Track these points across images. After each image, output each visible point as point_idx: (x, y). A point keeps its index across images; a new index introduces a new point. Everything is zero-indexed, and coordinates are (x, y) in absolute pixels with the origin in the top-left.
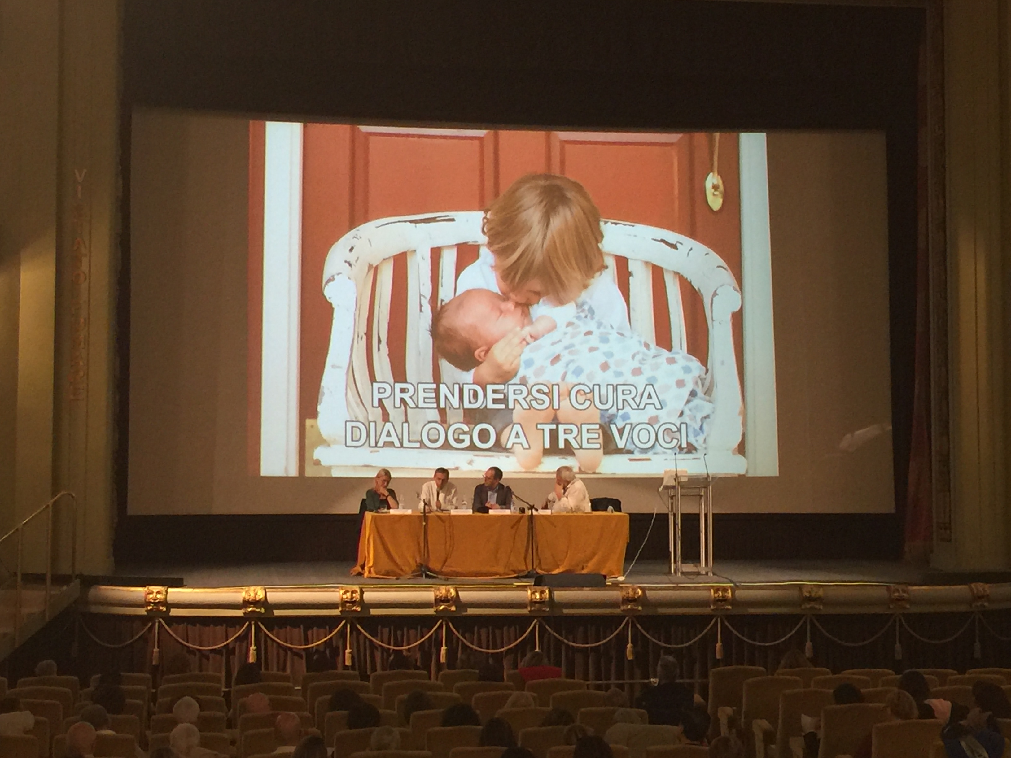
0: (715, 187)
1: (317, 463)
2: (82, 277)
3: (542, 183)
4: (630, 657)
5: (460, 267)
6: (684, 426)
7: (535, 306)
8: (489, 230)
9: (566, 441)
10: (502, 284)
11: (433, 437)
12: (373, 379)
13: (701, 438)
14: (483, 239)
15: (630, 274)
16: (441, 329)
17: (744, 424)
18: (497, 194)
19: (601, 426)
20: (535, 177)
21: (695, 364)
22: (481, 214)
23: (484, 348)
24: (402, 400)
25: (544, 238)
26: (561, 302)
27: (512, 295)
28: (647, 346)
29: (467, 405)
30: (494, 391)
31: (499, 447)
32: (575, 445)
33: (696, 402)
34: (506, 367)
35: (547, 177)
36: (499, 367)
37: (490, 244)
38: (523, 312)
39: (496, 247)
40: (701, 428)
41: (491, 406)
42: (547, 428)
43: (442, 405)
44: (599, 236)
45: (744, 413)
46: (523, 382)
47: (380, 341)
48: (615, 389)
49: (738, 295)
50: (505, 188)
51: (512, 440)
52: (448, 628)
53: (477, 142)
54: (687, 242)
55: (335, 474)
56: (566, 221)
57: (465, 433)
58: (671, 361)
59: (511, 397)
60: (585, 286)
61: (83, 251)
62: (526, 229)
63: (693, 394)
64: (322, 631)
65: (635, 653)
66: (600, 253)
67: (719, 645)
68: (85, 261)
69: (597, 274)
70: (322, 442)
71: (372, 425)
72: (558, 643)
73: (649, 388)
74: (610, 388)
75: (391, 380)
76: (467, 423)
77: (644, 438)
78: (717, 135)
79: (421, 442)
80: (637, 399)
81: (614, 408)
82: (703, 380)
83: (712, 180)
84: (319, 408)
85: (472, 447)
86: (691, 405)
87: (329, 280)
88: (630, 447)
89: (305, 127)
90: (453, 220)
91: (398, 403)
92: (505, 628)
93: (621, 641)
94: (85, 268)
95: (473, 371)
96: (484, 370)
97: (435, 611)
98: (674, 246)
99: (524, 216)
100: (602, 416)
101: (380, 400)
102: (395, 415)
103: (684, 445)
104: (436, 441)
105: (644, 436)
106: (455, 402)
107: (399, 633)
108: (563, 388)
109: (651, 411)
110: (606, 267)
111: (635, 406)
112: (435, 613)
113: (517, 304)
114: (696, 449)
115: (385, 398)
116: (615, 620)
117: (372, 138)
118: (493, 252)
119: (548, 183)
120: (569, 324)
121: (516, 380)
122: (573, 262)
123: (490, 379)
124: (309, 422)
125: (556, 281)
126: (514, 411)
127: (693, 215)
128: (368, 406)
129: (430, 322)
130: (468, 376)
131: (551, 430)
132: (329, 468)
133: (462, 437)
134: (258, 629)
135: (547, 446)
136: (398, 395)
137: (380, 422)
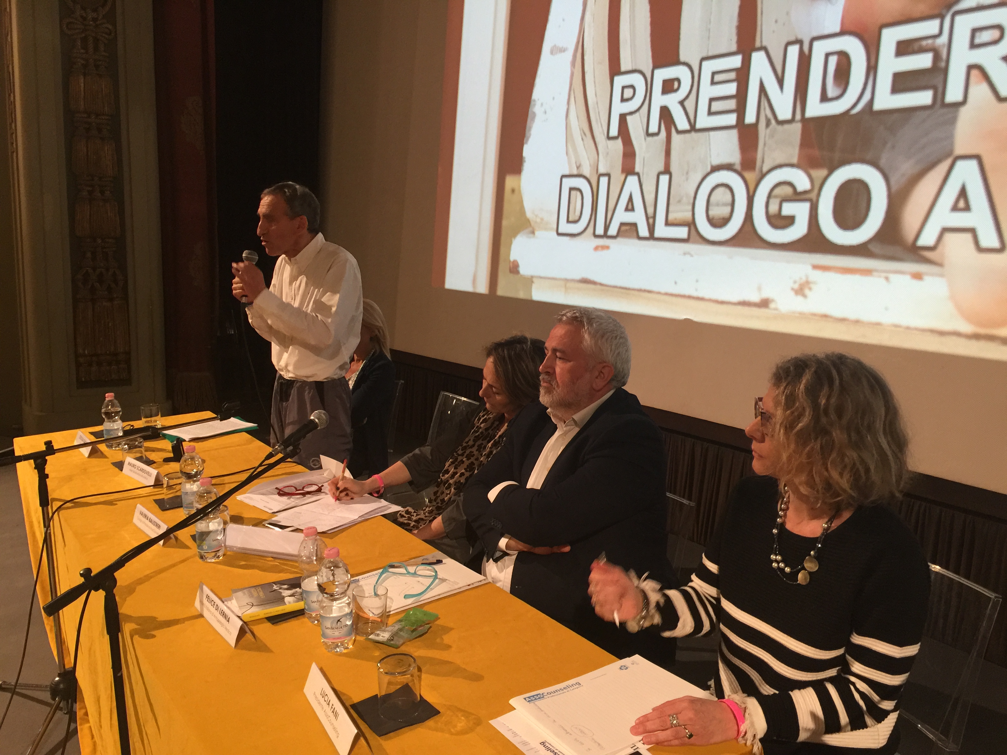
1: (515, 269)
11: (716, 212)
12: (615, 67)
24: (665, 113)
29: (814, 108)
30: (905, 48)
41: (885, 100)
55: (537, 294)
57: (798, 196)
59: (960, 60)
70: (524, 224)
71: (603, 182)
75: (648, 64)
76: (808, 163)
85: (813, 241)
91: (654, 123)
101: (623, 118)
102: (647, 153)
104: (724, 222)
106: (784, 102)
115: (631, 113)
123: (896, 8)
126: (964, 111)
128: (601, 136)
130: (829, 13)
132: (529, 281)
133: (788, 209)
136: (658, 101)
137: (617, 176)
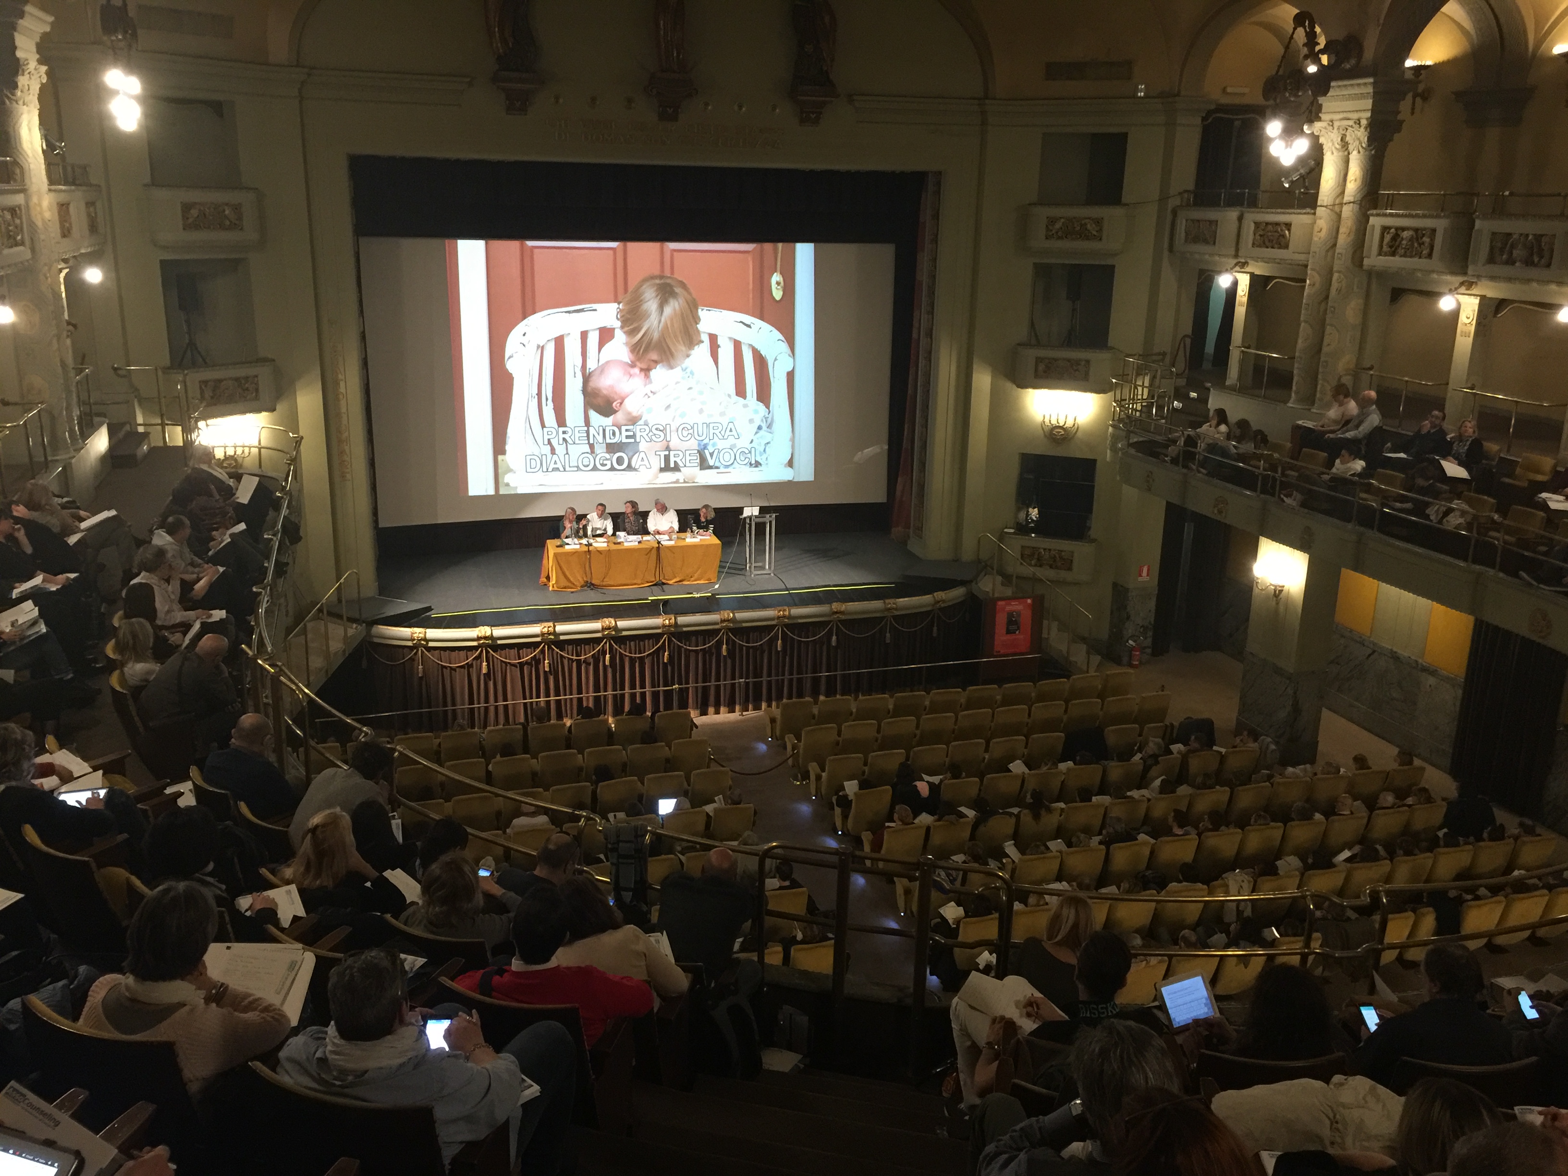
0: (778, 283)
1: (507, 485)
2: (341, 397)
3: (658, 281)
4: (724, 653)
5: (601, 344)
6: (753, 450)
7: (654, 371)
8: (622, 317)
9: (675, 462)
10: (631, 355)
11: (586, 463)
12: (543, 426)
13: (764, 456)
14: (618, 324)
15: (719, 346)
16: (589, 389)
17: (793, 447)
18: (626, 290)
19: (698, 451)
20: (653, 278)
21: (761, 406)
22: (616, 305)
23: (619, 401)
24: (564, 439)
25: (660, 321)
26: (671, 368)
27: (638, 364)
28: (729, 396)
29: (608, 441)
30: (627, 430)
31: (630, 468)
32: (681, 464)
33: (762, 433)
34: (635, 414)
35: (661, 277)
36: (629, 413)
37: (622, 327)
38: (646, 375)
39: (626, 329)
40: (764, 450)
41: (624, 440)
42: (663, 454)
43: (591, 442)
44: (697, 320)
45: (793, 440)
46: (646, 424)
47: (547, 399)
48: (708, 426)
49: (792, 360)
50: (631, 287)
51: (639, 463)
52: (610, 644)
53: (611, 252)
54: (757, 323)
55: (520, 491)
56: (675, 310)
57: (607, 459)
58: (745, 406)
59: (638, 434)
60: (688, 356)
61: (340, 377)
62: (646, 316)
63: (760, 428)
64: (529, 650)
65: (728, 650)
66: (698, 331)
67: (780, 642)
68: (342, 384)
69: (696, 347)
70: (509, 470)
71: (544, 457)
72: (680, 647)
73: (731, 425)
74: (705, 425)
75: (556, 427)
76: (608, 452)
77: (727, 458)
78: (780, 245)
79: (578, 467)
80: (723, 433)
81: (707, 440)
82: (766, 418)
83: (776, 278)
84: (507, 447)
85: (612, 469)
86: (758, 435)
87: (509, 358)
88: (717, 464)
89: (486, 244)
90: (595, 310)
91: (561, 442)
92: (646, 641)
93: (719, 644)
94: (342, 389)
95: (612, 417)
96: (620, 416)
98: (749, 326)
99: (645, 306)
100: (699, 445)
101: (549, 440)
102: (560, 450)
103: (753, 462)
104: (588, 466)
105: (727, 457)
106: (600, 438)
107: (579, 649)
108: (673, 428)
109: (731, 441)
110: (703, 342)
111: (721, 437)
112: (602, 636)
113: (642, 370)
114: (761, 464)
115: (552, 439)
116: (715, 632)
117: (536, 251)
118: (625, 332)
119: (662, 281)
120: (677, 383)
121: (641, 422)
122: (680, 339)
123: (624, 422)
124: (500, 457)
125: (668, 353)
126: (640, 443)
127: (762, 303)
128: (540, 443)
129: (581, 385)
130: (608, 421)
131: (665, 455)
132: (516, 488)
133: (605, 462)
134: (487, 652)
135: (663, 466)
136: (561, 436)
137: (549, 456)
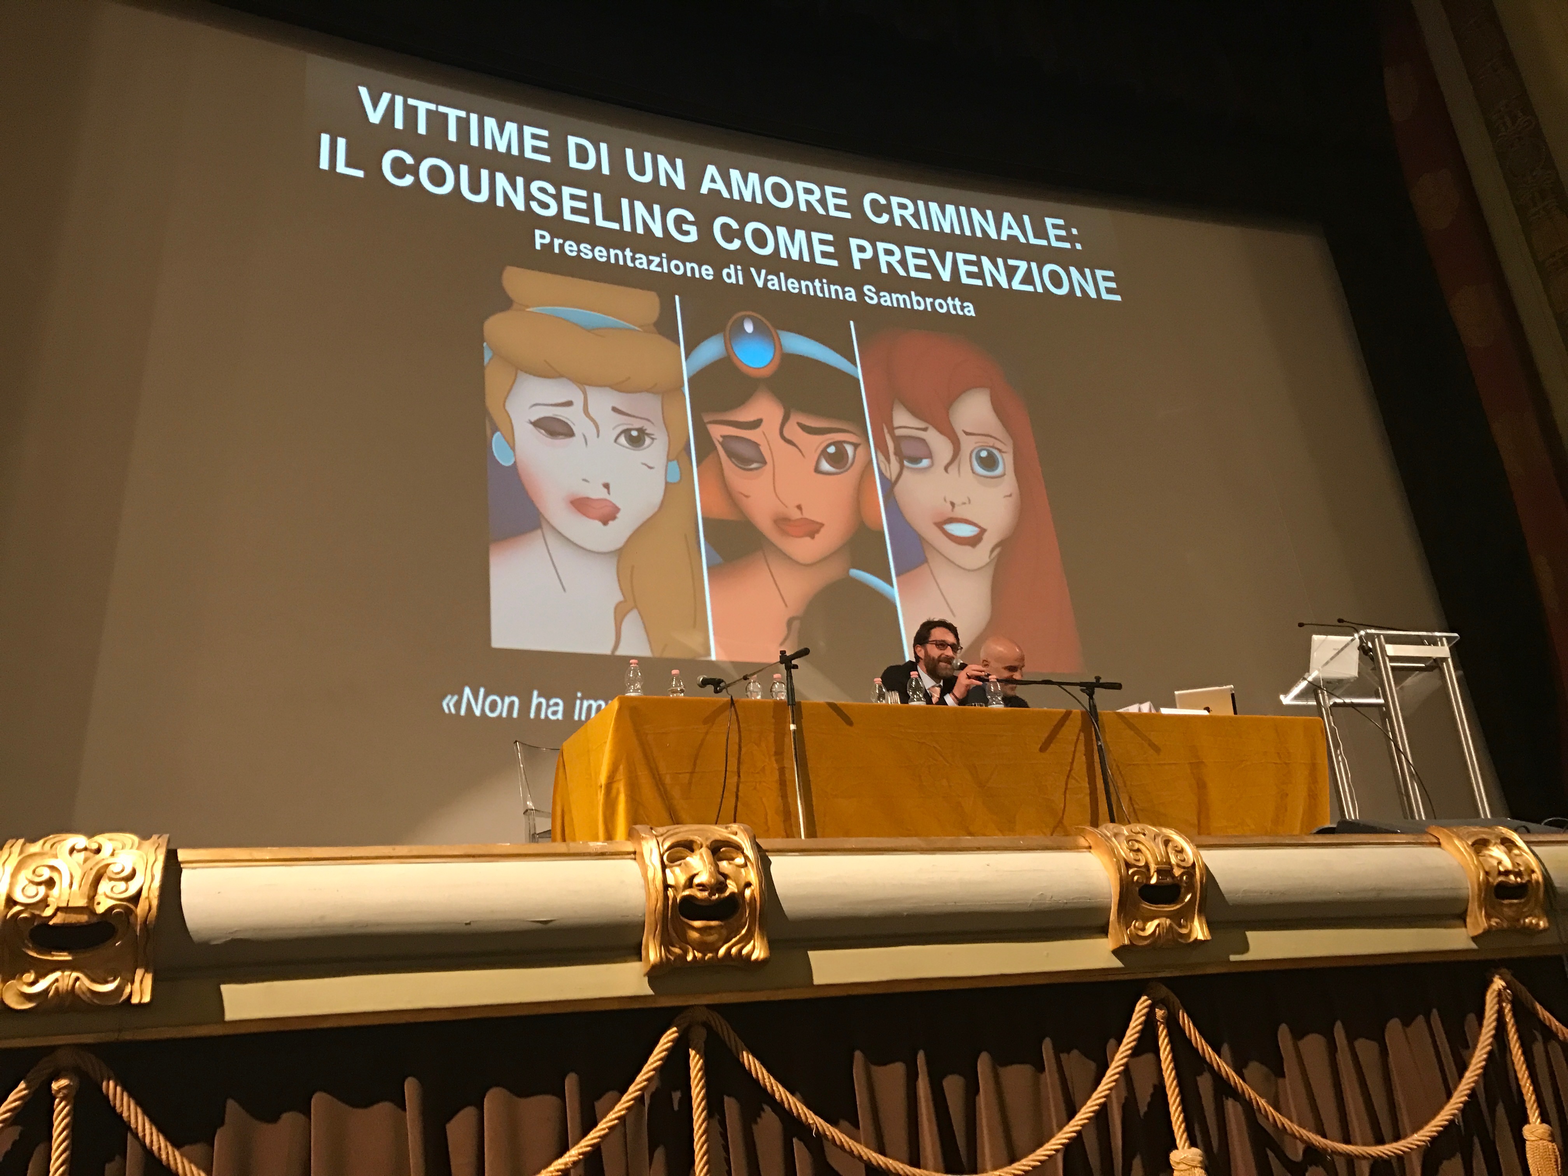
52: (1181, 1038)
64: (539, 1108)
97: (1116, 952)
107: (953, 1085)
112: (1117, 963)
134: (96, 1132)
